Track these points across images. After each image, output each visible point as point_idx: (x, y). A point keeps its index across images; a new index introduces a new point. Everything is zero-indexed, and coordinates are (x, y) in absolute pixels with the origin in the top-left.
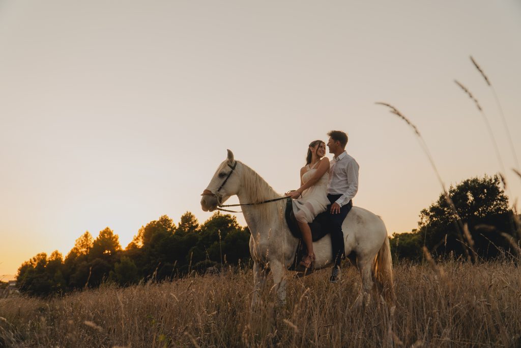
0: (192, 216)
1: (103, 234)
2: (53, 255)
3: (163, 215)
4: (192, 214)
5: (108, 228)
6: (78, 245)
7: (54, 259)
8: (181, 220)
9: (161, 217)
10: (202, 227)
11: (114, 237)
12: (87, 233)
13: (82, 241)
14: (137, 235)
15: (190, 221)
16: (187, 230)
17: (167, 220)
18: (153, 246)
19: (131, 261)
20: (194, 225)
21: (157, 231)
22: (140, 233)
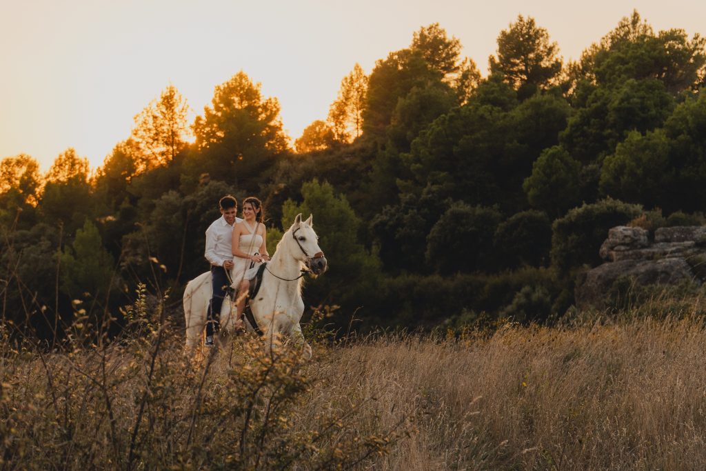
0: (538, 34)
1: (225, 96)
2: (60, 165)
3: (427, 26)
4: (537, 26)
5: (241, 76)
6: (141, 133)
7: (63, 177)
8: (497, 47)
9: (418, 31)
10: (574, 71)
11: (265, 108)
12: (171, 91)
13: (155, 117)
14: (336, 95)
15: (532, 50)
16: (518, 84)
17: (442, 41)
18: (403, 143)
19: (336, 195)
20: (545, 63)
21: (414, 89)
22: (348, 91)
